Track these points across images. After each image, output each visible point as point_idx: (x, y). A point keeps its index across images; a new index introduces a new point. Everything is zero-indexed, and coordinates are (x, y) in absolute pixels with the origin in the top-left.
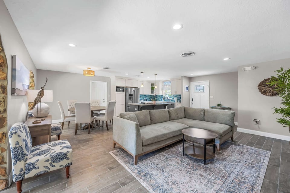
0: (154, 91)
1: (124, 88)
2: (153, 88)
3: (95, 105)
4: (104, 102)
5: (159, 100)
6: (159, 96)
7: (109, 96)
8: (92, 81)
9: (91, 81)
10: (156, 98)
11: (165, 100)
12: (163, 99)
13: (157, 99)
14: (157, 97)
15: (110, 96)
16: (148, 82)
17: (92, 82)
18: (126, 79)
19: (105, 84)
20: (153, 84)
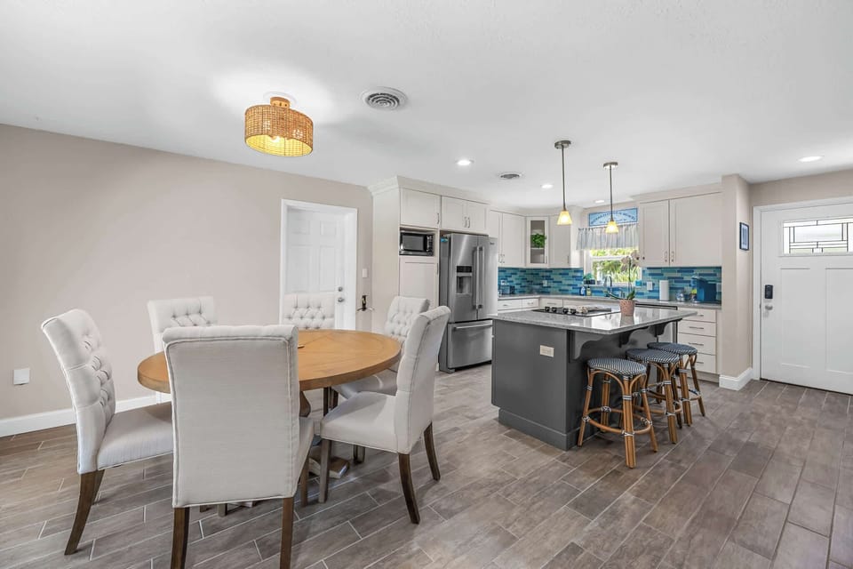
0: (543, 252)
1: (432, 235)
2: (538, 241)
3: (307, 321)
4: (341, 300)
5: (564, 292)
6: (565, 272)
7: (364, 273)
8: (292, 203)
9: (285, 203)
10: (545, 283)
11: (592, 292)
12: (582, 284)
13: (552, 284)
14: (548, 278)
15: (369, 273)
16: (520, 213)
17: (290, 209)
18: (442, 195)
19: (349, 218)
20: (537, 225)
